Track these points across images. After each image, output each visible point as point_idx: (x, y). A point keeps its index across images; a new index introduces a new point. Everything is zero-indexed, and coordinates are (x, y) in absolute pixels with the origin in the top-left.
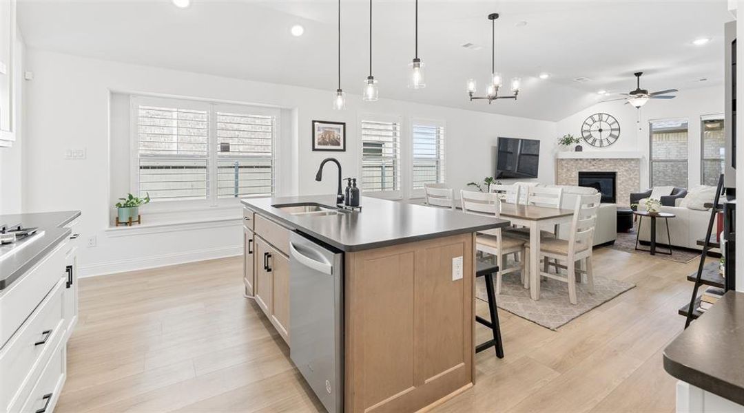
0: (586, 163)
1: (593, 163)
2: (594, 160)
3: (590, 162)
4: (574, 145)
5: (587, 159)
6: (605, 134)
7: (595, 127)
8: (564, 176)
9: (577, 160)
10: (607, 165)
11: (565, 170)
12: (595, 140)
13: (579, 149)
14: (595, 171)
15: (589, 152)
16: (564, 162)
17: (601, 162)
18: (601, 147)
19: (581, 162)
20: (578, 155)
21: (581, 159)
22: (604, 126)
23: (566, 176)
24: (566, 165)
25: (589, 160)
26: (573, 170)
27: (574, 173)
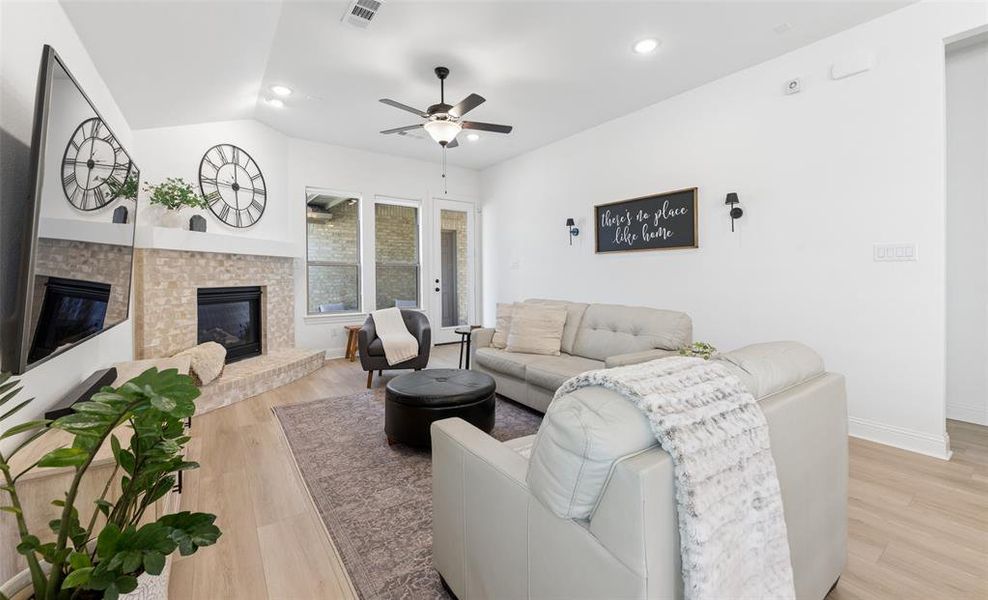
0: (212, 263)
1: (227, 264)
2: (229, 256)
3: (221, 263)
4: (187, 212)
5: (216, 255)
6: (245, 197)
7: (226, 175)
8: (162, 301)
9: (193, 254)
10: (252, 270)
11: (164, 285)
12: (226, 209)
13: (196, 224)
14: (231, 284)
15: (217, 237)
16: (160, 261)
17: (242, 264)
18: (238, 227)
19: (202, 262)
20: (196, 242)
21: (202, 254)
22: (244, 181)
23: (167, 303)
24: (166, 269)
25: (220, 257)
26: (185, 284)
27: (187, 292)
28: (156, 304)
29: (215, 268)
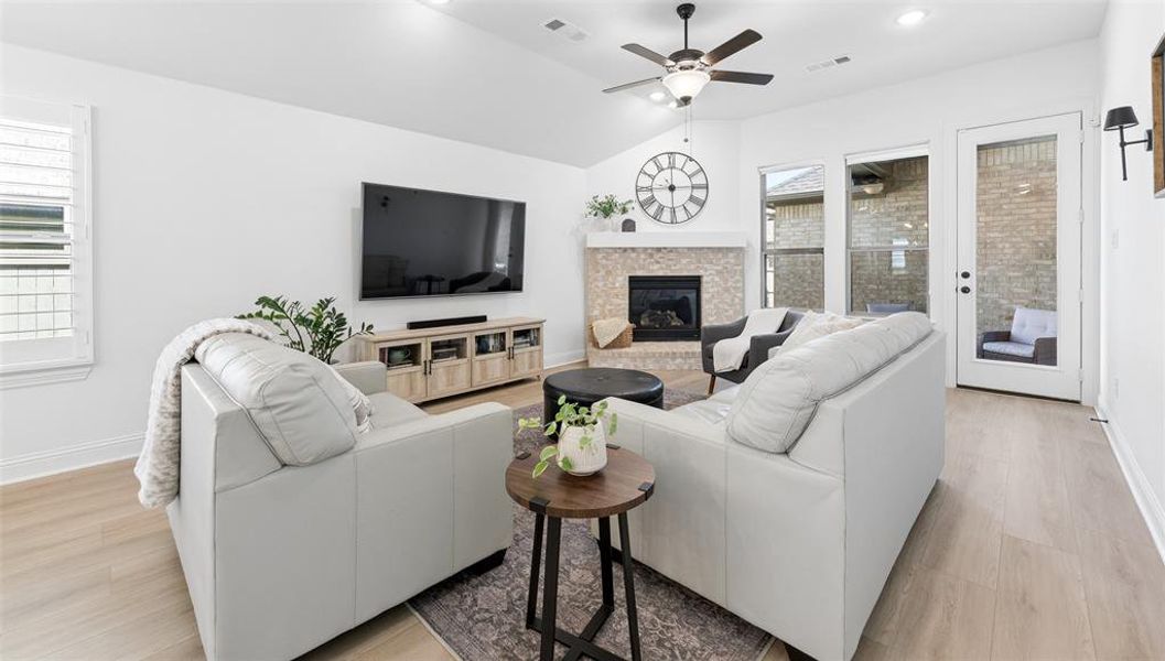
0: (643, 256)
1: (657, 256)
2: (659, 250)
3: (651, 256)
4: (618, 219)
5: (646, 249)
6: (681, 196)
7: (662, 179)
8: (600, 284)
9: (625, 250)
10: (684, 261)
11: (602, 273)
12: (661, 208)
13: (629, 226)
14: (661, 273)
15: (650, 233)
16: (600, 256)
17: (672, 256)
18: (672, 223)
19: (634, 255)
20: (627, 240)
21: (633, 249)
22: (680, 179)
23: (605, 285)
24: (604, 261)
25: (650, 251)
26: (619, 272)
27: (620, 279)
28: (597, 286)
29: (644, 260)
